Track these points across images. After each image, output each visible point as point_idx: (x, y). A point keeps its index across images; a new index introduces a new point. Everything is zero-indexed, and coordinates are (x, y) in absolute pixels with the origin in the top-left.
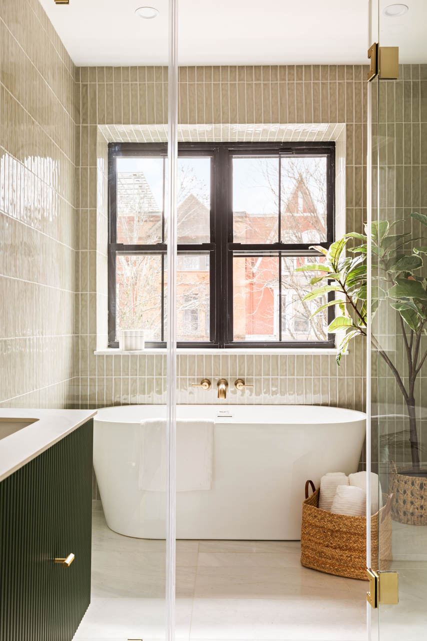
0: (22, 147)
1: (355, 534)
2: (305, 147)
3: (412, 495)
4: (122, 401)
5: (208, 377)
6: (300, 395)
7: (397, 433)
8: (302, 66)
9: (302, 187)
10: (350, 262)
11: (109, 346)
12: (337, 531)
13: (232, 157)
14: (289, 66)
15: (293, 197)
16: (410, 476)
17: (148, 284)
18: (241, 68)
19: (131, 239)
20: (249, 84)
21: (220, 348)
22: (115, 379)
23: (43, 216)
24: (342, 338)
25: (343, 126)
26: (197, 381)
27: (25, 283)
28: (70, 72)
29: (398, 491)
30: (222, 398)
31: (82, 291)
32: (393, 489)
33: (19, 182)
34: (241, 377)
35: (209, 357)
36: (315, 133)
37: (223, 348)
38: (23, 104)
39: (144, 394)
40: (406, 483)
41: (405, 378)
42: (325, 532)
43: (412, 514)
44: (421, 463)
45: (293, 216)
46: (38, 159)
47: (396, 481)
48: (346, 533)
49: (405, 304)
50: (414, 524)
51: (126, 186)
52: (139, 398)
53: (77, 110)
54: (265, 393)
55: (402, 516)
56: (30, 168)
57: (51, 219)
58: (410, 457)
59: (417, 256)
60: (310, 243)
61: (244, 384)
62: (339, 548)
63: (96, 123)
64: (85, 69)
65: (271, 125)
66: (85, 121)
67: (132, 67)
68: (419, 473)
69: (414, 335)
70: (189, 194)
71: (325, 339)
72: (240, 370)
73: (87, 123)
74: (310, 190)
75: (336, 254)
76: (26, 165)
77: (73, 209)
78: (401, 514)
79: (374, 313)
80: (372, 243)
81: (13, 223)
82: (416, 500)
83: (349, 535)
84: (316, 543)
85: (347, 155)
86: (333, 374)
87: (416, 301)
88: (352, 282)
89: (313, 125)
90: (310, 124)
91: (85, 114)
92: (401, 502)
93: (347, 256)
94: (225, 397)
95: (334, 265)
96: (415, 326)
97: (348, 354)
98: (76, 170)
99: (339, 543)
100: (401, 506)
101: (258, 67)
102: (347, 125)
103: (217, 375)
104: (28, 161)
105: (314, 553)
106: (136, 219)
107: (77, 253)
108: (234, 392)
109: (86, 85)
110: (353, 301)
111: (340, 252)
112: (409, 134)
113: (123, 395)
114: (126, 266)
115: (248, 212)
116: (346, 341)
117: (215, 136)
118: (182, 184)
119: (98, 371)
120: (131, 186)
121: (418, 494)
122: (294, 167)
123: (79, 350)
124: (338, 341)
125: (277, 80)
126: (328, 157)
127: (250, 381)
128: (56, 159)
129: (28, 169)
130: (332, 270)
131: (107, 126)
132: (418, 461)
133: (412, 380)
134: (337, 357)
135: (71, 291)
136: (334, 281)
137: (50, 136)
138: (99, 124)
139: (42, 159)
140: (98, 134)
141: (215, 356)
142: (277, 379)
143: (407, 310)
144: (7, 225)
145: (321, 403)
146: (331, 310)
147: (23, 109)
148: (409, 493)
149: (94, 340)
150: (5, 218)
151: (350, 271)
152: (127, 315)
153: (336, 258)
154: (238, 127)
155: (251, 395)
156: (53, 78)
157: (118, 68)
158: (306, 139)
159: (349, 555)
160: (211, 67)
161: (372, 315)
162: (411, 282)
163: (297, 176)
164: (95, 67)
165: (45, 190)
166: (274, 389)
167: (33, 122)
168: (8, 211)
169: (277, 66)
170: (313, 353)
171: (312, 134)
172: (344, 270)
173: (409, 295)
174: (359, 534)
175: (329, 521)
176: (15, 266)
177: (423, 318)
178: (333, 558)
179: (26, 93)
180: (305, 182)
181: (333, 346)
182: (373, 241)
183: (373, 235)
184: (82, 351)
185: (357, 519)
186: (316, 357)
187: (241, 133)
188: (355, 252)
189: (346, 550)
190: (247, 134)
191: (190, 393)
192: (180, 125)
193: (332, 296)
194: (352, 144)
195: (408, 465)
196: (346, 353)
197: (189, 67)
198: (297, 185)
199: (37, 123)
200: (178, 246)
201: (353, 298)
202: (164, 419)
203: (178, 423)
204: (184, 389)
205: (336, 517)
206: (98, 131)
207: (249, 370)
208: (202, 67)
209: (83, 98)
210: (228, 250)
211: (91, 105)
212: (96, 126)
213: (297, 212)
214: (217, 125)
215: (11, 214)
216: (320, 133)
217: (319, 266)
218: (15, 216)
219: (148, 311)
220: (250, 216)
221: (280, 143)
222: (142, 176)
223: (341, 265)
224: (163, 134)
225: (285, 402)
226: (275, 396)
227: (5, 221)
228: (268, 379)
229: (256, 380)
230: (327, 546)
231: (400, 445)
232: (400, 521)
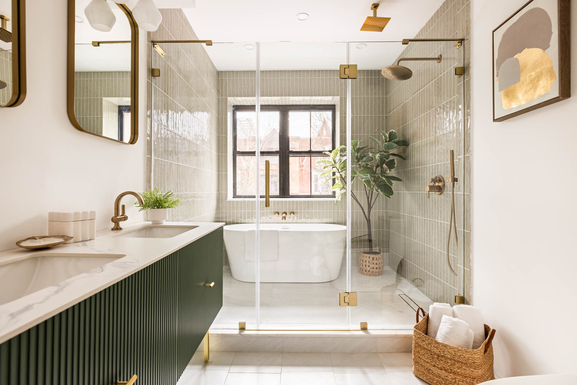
0: (193, 107)
1: (458, 362)
2: (322, 107)
3: (369, 263)
4: (239, 222)
5: (278, 211)
6: (319, 219)
7: (363, 236)
8: (320, 70)
9: (325, 125)
10: (342, 159)
11: (234, 197)
12: (442, 356)
13: (289, 112)
14: (314, 71)
15: (321, 130)
16: (368, 254)
17: (254, 170)
18: (293, 71)
19: (246, 148)
20: (296, 79)
21: (284, 198)
22: (236, 212)
23: (202, 138)
24: (338, 193)
25: (338, 97)
26: (273, 213)
27: (195, 168)
28: (215, 73)
29: (363, 261)
30: (284, 220)
31: (221, 172)
32: (360, 260)
33: (192, 123)
34: (293, 211)
35: (278, 202)
36: (326, 101)
37: (285, 198)
38: (193, 88)
39: (249, 218)
40: (366, 257)
41: (366, 211)
42: (432, 354)
43: (369, 271)
44: (373, 248)
45: (321, 138)
46: (200, 113)
47: (362, 256)
48: (450, 359)
49: (366, 177)
50: (370, 276)
51: (244, 125)
52: (247, 221)
53: (218, 91)
54: (304, 218)
55: (365, 272)
56: (196, 117)
57: (206, 140)
58: (368, 246)
59: (371, 156)
60: (323, 150)
61: (294, 214)
62: (444, 370)
63: (227, 97)
64: (222, 72)
65: (306, 97)
66: (222, 95)
67: (243, 71)
68: (372, 253)
69: (370, 192)
70: (273, 128)
71: (330, 193)
72: (292, 207)
73: (223, 96)
74: (329, 126)
75: (335, 156)
76: (195, 116)
77: (217, 136)
78: (364, 271)
79: (352, 182)
80: (351, 150)
81: (189, 142)
82: (371, 265)
83: (453, 362)
84: (424, 361)
85: (340, 111)
86: (334, 209)
87: (371, 176)
88: (342, 168)
89: (325, 97)
90: (323, 97)
91: (222, 92)
92: (364, 266)
93: (340, 156)
94: (285, 220)
95: (334, 160)
96: (370, 187)
97: (341, 200)
98: (218, 117)
99: (444, 366)
100: (364, 268)
101: (300, 71)
102: (340, 97)
103: (282, 210)
104: (196, 114)
105: (423, 368)
106: (248, 140)
107: (219, 155)
108: (290, 218)
109: (223, 79)
110: (343, 177)
111: (337, 155)
112: (369, 101)
113: (240, 219)
114: (244, 162)
115: (300, 137)
116: (339, 194)
117: (281, 102)
118: (269, 124)
119: (228, 208)
120: (246, 125)
121: (371, 262)
122: (321, 116)
123: (220, 199)
124: (337, 195)
125: (309, 77)
126: (332, 111)
127: (297, 212)
128: (209, 112)
129: (196, 118)
130: (333, 162)
131: (232, 98)
132: (372, 247)
133: (369, 212)
134: (336, 202)
135: (216, 173)
136: (335, 167)
137: (206, 102)
138: (228, 97)
139: (202, 113)
140: (228, 101)
141: (281, 201)
142: (309, 211)
143: (367, 180)
144: (186, 142)
145: (329, 222)
146: (334, 180)
147: (193, 91)
148: (367, 262)
149: (226, 194)
150: (185, 139)
151: (341, 163)
152: (244, 184)
153: (335, 157)
154: (292, 98)
155: (297, 219)
156: (207, 77)
157: (237, 72)
158: (322, 104)
159: (453, 378)
160: (279, 71)
161: (351, 182)
162: (368, 168)
163: (323, 120)
164: (226, 71)
165: (204, 127)
166: (308, 216)
167: (198, 96)
168: (187, 136)
169: (309, 70)
170: (325, 200)
171: (325, 101)
172: (339, 162)
173: (367, 173)
174: (462, 362)
175: (435, 347)
176: (190, 161)
177: (374, 184)
178: (440, 377)
179: (195, 84)
180: (327, 123)
181: (335, 197)
182: (352, 149)
183: (352, 147)
184: (221, 199)
185: (460, 350)
186: (326, 202)
187: (293, 101)
188: (343, 154)
189: (451, 373)
190: (296, 101)
191: (270, 218)
192: (261, 97)
193: (334, 174)
194: (342, 105)
195: (367, 249)
196: (340, 200)
197: (269, 71)
198: (323, 124)
199: (199, 97)
200: (260, 152)
201: (343, 175)
202: (255, 229)
203: (261, 231)
204: (267, 216)
205: (441, 345)
206: (228, 100)
207: (296, 208)
208: (275, 71)
209: (221, 85)
210: (287, 154)
211: (225, 88)
212: (227, 98)
213: (323, 137)
214: (282, 97)
215: (188, 137)
216: (328, 101)
217: (327, 161)
218: (190, 138)
219: (253, 182)
220: (301, 138)
221: (311, 105)
222: (251, 120)
223: (338, 160)
224: (254, 101)
225: (313, 222)
226: (308, 219)
227: (185, 141)
228: (305, 212)
229: (300, 212)
230: (434, 366)
231: (364, 241)
232: (364, 274)
